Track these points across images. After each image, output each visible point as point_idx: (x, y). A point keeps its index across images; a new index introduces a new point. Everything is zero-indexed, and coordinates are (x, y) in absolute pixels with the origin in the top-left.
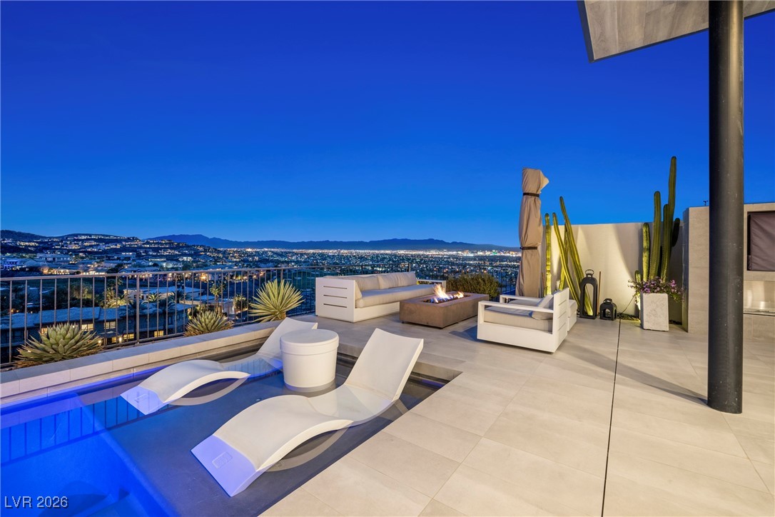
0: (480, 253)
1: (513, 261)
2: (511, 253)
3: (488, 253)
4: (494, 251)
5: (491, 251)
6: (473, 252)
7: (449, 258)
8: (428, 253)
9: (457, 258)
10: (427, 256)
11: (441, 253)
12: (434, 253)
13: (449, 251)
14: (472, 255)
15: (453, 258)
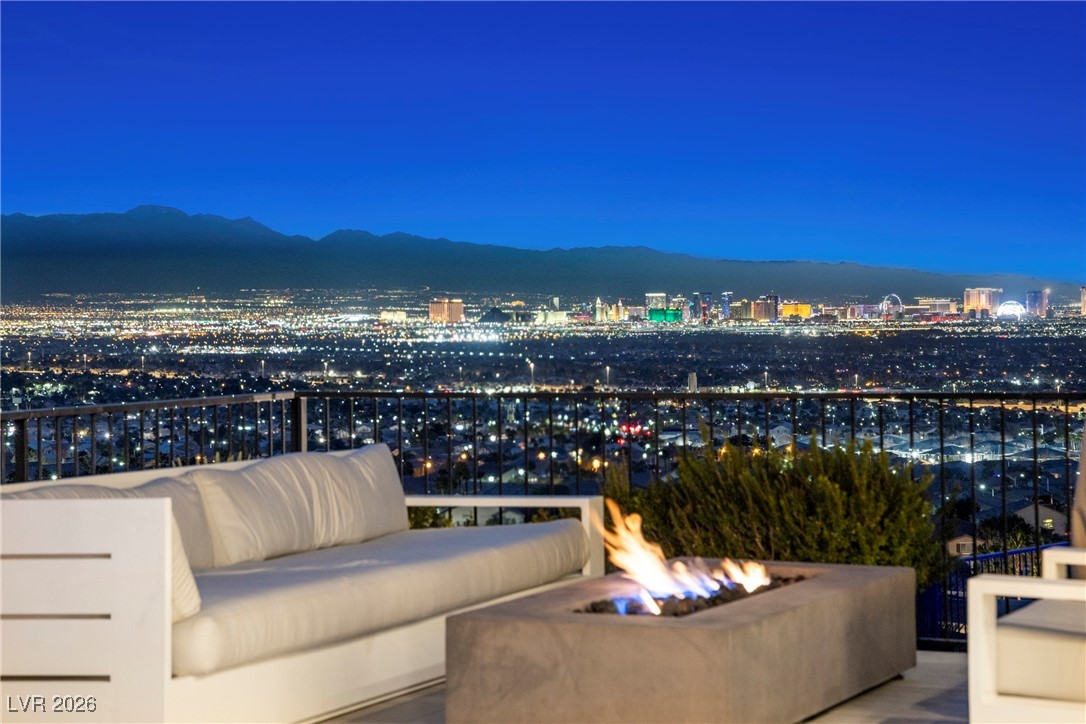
0: (553, 321)
1: (804, 374)
2: (787, 310)
3: (611, 318)
4: (656, 298)
5: (635, 298)
6: (496, 315)
7: (310, 362)
8: (131, 330)
9: (372, 364)
10: (126, 352)
11: (246, 324)
12: (188, 327)
13: (306, 304)
14: (488, 335)
15: (341, 365)
